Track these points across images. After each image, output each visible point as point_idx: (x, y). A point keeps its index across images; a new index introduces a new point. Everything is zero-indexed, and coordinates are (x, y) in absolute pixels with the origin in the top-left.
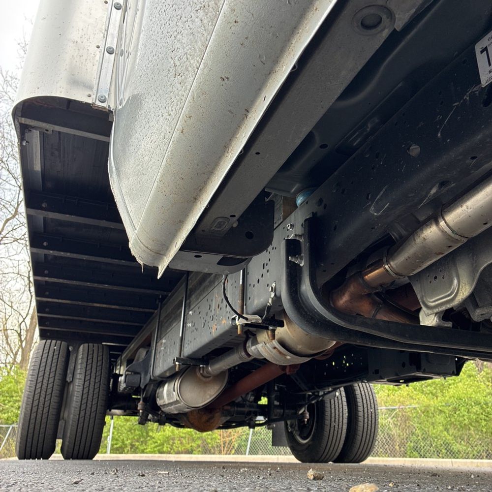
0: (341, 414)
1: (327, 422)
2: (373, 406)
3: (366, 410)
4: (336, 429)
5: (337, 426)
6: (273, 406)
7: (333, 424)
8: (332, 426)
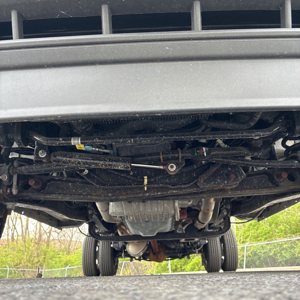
0: (217, 250)
1: (210, 254)
2: (233, 244)
3: (229, 246)
4: (215, 257)
5: (215, 256)
6: (187, 249)
7: (213, 254)
8: (213, 255)
